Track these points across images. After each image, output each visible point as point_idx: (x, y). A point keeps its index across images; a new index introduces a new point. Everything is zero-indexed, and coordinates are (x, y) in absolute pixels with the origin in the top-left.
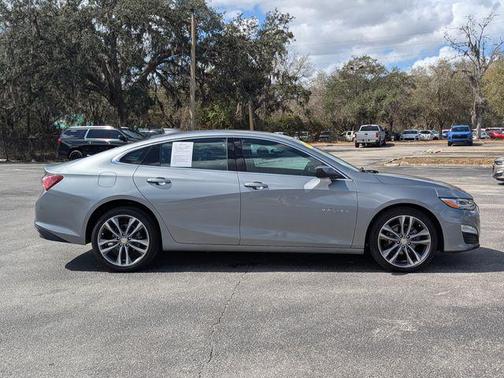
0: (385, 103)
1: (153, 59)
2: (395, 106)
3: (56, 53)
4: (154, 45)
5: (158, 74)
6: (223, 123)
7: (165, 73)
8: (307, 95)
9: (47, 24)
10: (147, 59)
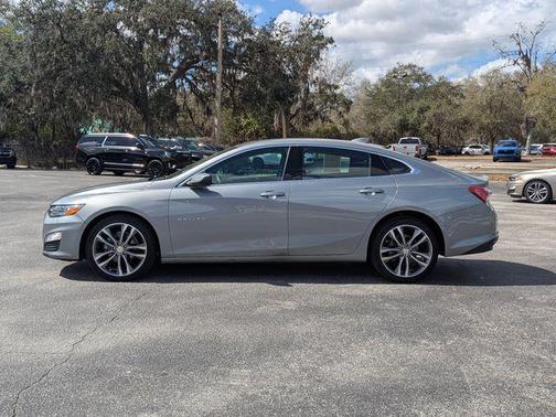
0: (429, 114)
1: (181, 64)
2: (439, 118)
3: (79, 57)
4: (182, 50)
5: (188, 80)
6: (257, 132)
7: (195, 79)
8: (348, 104)
9: (71, 28)
10: (176, 64)
